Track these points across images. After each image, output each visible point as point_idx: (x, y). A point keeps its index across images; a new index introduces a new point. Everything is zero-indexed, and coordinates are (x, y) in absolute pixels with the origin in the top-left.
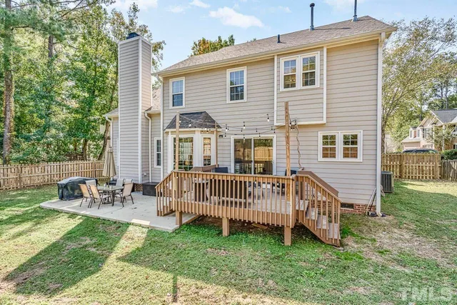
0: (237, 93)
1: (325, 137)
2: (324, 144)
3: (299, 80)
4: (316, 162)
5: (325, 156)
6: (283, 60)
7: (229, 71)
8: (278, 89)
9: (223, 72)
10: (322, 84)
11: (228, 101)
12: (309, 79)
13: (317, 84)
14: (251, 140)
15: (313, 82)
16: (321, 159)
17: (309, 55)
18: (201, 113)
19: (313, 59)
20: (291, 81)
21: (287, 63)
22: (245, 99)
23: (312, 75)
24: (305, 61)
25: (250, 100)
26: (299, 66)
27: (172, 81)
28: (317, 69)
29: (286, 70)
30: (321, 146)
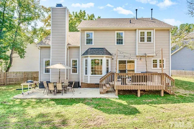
0: (120, 41)
1: (154, 61)
2: (153, 63)
3: (146, 39)
4: (151, 69)
5: (154, 67)
6: (140, 31)
7: (116, 32)
8: (138, 42)
9: (114, 32)
10: (154, 42)
11: (116, 44)
12: (149, 39)
13: (152, 42)
14: (126, 61)
15: (150, 41)
16: (152, 68)
17: (149, 31)
18: (103, 48)
19: (150, 33)
20: (142, 40)
21: (141, 33)
22: (123, 44)
23: (150, 38)
24: (148, 33)
25: (126, 45)
26: (146, 34)
27: (86, 32)
28: (152, 37)
29: (141, 35)
30: (152, 64)
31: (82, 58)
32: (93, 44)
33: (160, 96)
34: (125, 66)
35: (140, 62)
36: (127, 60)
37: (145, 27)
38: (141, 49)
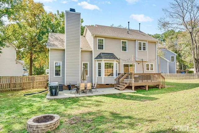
0: (124, 49)
1: (147, 65)
3: (142, 48)
6: (138, 42)
7: (122, 41)
8: (137, 50)
9: (120, 40)
11: (121, 51)
12: (144, 49)
13: (146, 51)
15: (145, 50)
16: (146, 71)
17: (144, 42)
18: (112, 54)
19: (145, 43)
20: (140, 48)
21: (139, 43)
22: (127, 51)
23: (145, 47)
24: (143, 43)
25: (129, 52)
26: (142, 44)
27: (98, 38)
28: (146, 46)
29: (139, 45)
30: (146, 67)
31: (95, 61)
32: (104, 50)
33: (159, 89)
34: (128, 69)
35: (138, 66)
36: (129, 64)
37: (142, 39)
38: (139, 55)
